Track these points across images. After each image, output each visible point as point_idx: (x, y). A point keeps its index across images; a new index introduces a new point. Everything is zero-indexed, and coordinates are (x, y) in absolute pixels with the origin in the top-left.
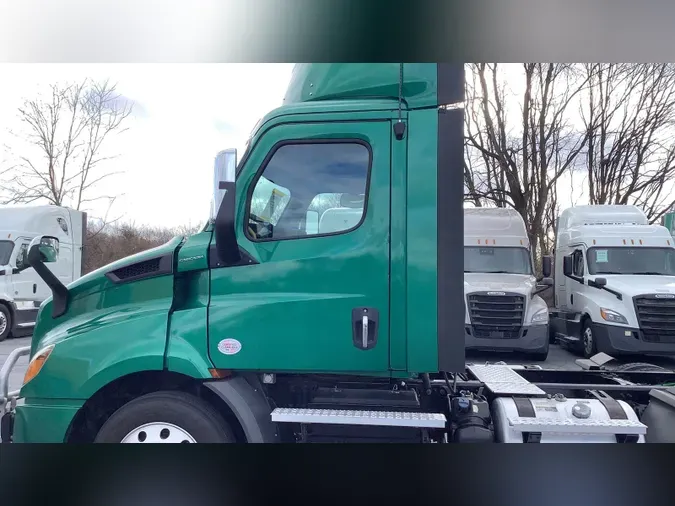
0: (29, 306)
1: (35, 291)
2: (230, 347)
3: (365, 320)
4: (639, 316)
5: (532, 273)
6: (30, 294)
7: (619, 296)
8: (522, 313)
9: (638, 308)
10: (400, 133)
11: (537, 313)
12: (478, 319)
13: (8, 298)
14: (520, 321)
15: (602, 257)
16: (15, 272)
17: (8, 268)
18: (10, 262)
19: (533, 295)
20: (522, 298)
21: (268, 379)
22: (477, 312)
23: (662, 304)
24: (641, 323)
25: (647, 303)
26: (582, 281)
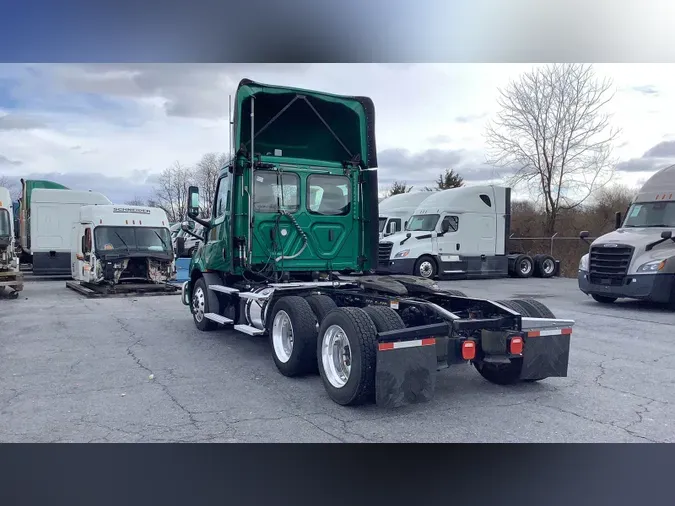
0: (456, 259)
1: (458, 249)
3: (223, 250)
6: (455, 251)
13: (435, 253)
16: (439, 235)
17: (434, 233)
18: (436, 228)
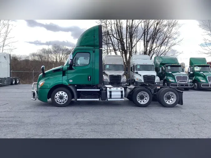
2: (71, 81)
3: (89, 77)
4: (144, 79)
5: (124, 70)
7: (141, 75)
8: (121, 79)
9: (144, 78)
10: (94, 52)
11: (124, 79)
12: (111, 81)
14: (120, 81)
15: (138, 67)
19: (123, 75)
20: (121, 76)
21: (76, 86)
22: (111, 79)
23: (149, 77)
24: (144, 81)
25: (146, 77)
26: (134, 72)
